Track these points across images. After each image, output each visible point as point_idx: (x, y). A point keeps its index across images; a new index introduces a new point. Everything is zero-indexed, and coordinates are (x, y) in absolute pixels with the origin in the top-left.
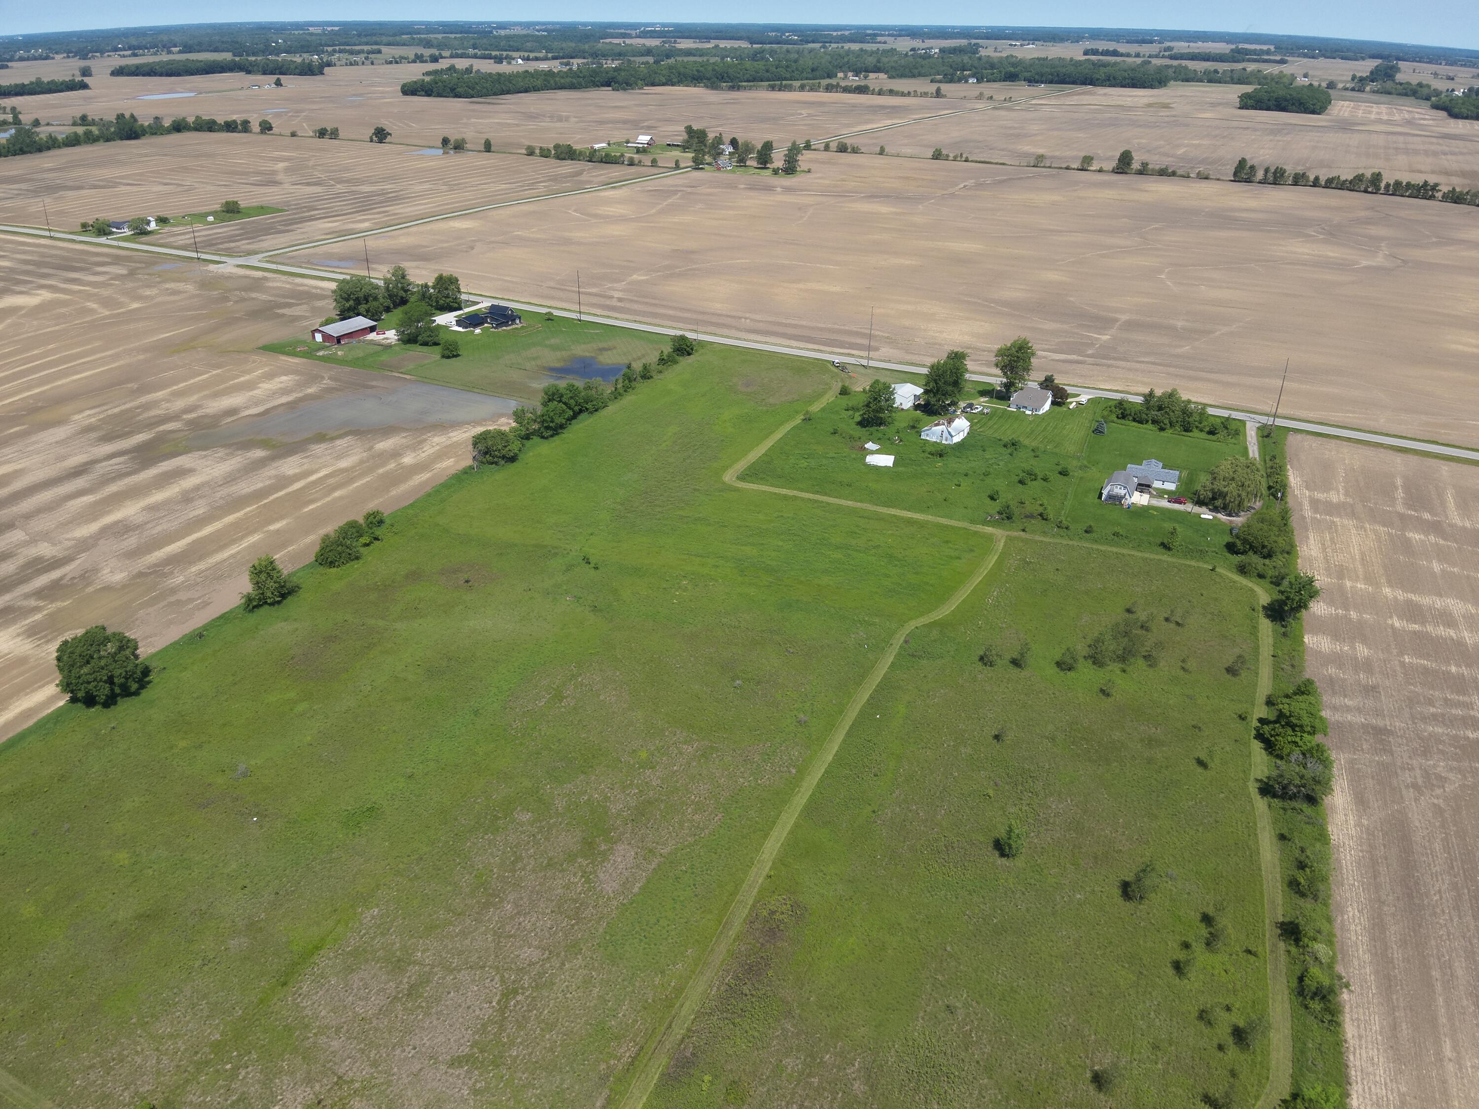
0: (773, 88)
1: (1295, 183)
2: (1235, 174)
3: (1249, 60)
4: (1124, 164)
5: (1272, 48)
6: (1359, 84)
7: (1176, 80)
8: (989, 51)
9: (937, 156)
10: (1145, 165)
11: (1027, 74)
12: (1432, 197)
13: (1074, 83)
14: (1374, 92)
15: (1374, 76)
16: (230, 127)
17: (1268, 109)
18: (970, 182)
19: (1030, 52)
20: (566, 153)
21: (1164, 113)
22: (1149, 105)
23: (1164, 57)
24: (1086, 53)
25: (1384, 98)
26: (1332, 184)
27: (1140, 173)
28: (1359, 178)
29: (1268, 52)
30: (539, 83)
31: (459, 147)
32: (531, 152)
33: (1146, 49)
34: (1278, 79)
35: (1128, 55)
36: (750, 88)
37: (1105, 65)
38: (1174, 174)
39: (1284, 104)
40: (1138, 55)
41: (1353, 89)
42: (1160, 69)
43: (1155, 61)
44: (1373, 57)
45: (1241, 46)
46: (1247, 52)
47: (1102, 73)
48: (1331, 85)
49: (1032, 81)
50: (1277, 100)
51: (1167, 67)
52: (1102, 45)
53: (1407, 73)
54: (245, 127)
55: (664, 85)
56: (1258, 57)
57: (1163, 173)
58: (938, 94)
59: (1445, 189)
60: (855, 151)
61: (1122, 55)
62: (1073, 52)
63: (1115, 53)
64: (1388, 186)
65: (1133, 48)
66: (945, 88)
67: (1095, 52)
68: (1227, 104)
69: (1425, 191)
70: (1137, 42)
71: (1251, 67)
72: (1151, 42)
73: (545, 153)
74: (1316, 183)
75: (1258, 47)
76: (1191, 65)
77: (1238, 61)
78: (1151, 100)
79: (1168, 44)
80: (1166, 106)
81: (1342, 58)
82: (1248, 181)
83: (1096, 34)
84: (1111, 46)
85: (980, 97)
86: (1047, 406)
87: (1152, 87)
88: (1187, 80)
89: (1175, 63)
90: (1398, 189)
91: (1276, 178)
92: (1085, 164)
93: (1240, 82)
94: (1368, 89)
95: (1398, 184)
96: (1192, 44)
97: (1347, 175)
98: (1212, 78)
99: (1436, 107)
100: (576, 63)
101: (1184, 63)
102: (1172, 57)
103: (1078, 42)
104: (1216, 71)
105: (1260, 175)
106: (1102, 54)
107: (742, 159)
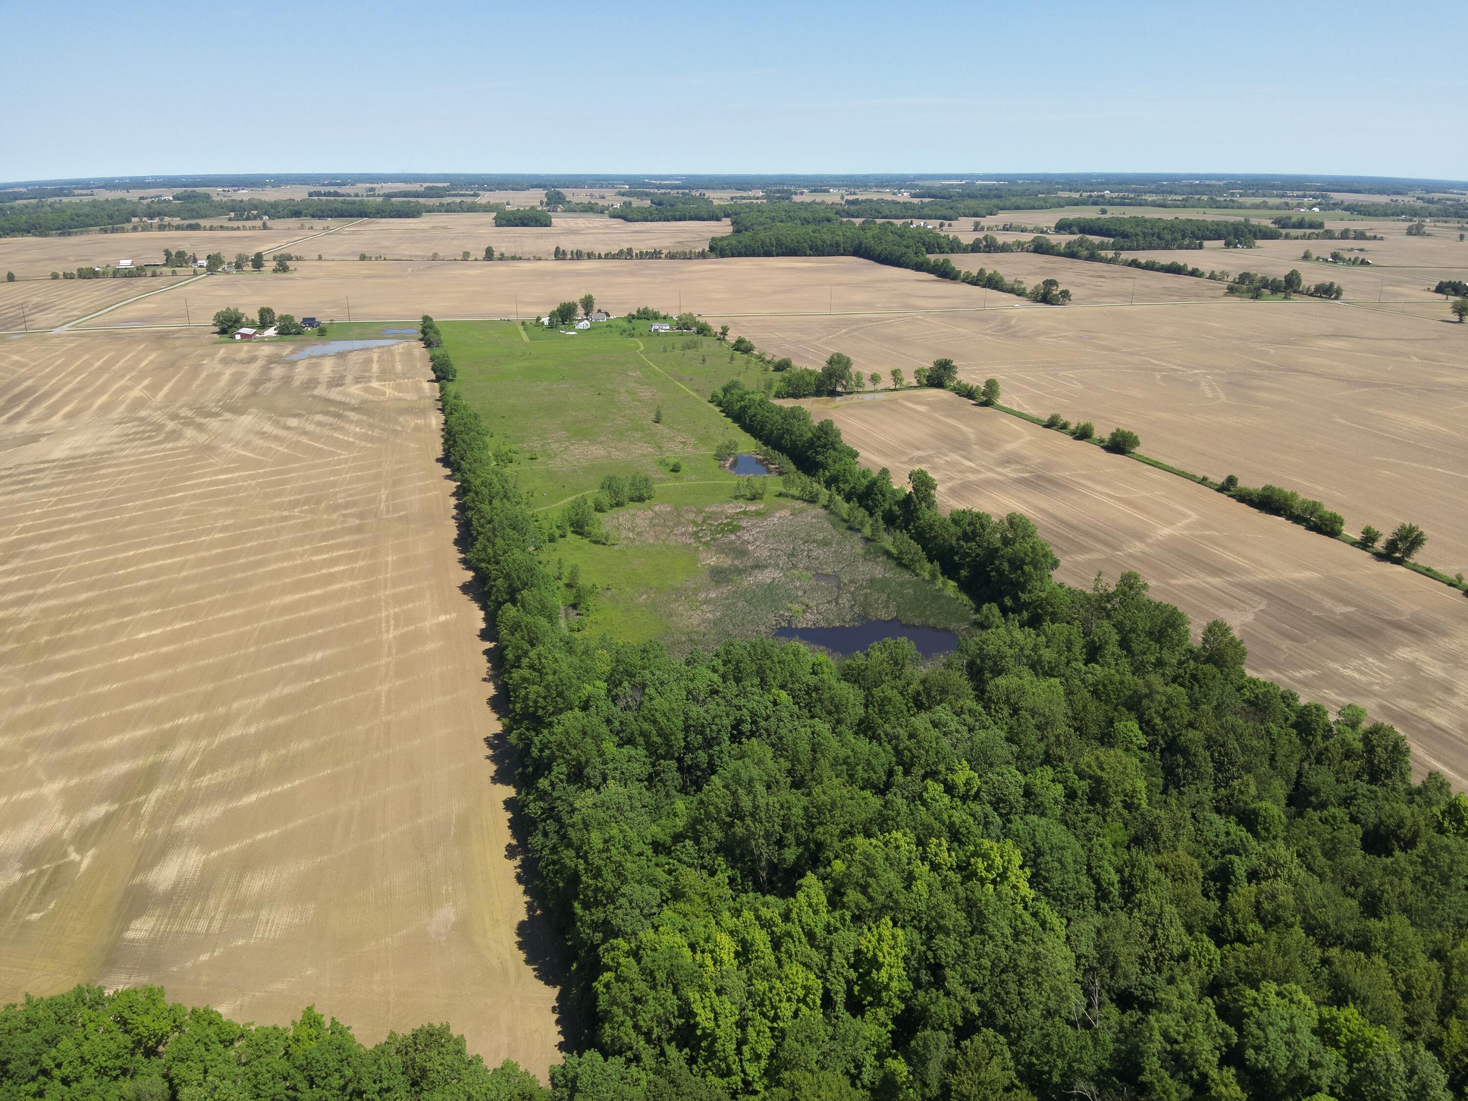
0: (105, 231)
1: (589, 258)
2: (555, 256)
4: (489, 255)
10: (502, 254)
11: (309, 211)
12: (661, 257)
13: (351, 216)
15: (552, 199)
17: (517, 225)
21: (452, 231)
22: (433, 227)
26: (608, 256)
27: (500, 259)
28: (621, 251)
36: (82, 233)
38: (520, 259)
45: (424, 184)
50: (520, 219)
52: (324, 189)
57: (514, 258)
59: (665, 252)
61: (343, 196)
62: (299, 194)
63: (336, 194)
66: (268, 223)
67: (318, 194)
68: (485, 225)
69: (655, 255)
71: (464, 200)
72: (344, 184)
73: (68, 276)
74: (600, 257)
78: (430, 225)
79: (362, 186)
80: (446, 228)
82: (563, 259)
90: (642, 256)
91: (578, 256)
92: (466, 256)
99: (613, 216)
103: (278, 186)
105: (569, 256)
106: (325, 195)
107: (238, 266)
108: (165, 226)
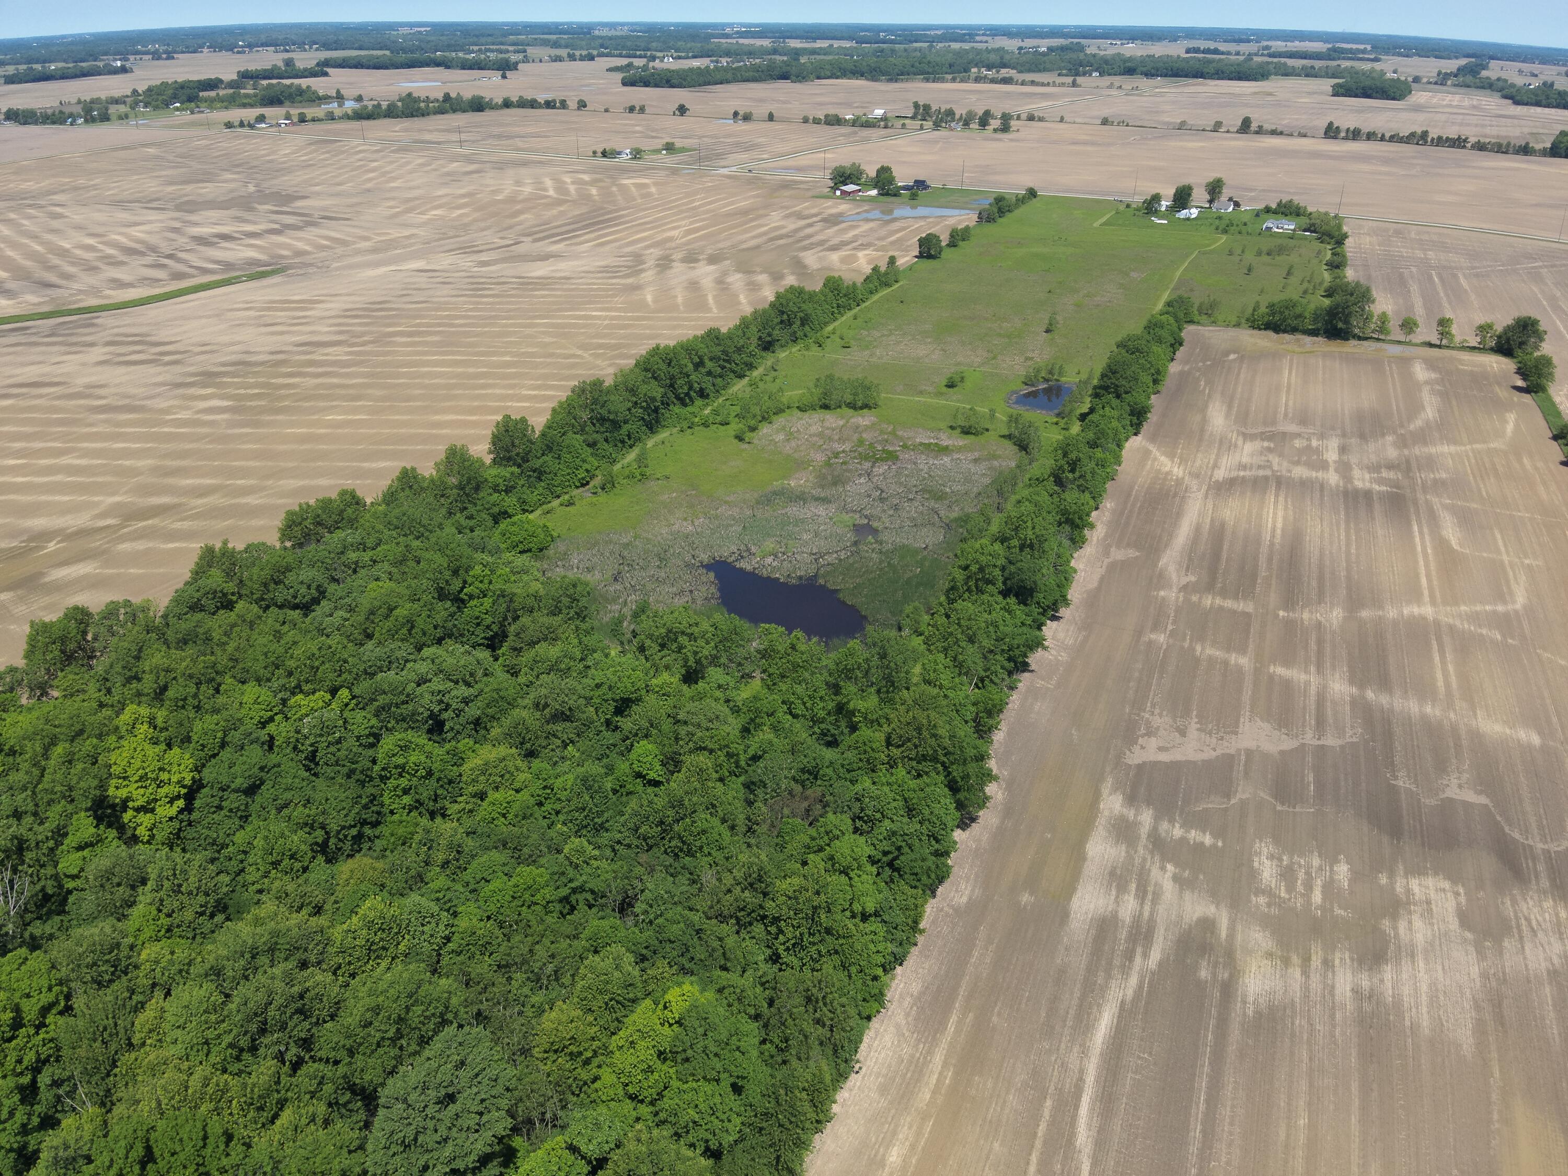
1: (1367, 139)
2: (1325, 133)
3: (1344, 59)
4: (1245, 126)
5: (1369, 47)
6: (1442, 79)
7: (1276, 74)
8: (1093, 48)
9: (1105, 122)
10: (1260, 127)
11: (1144, 69)
12: (1464, 147)
13: (1186, 76)
14: (1455, 85)
15: (1461, 70)
16: (549, 105)
17: (1356, 96)
18: (1137, 137)
19: (1132, 50)
20: (834, 121)
21: (1270, 98)
22: (1255, 93)
23: (1262, 55)
24: (1188, 51)
25: (1463, 90)
26: (1395, 139)
27: (1257, 133)
28: (1413, 134)
29: (1364, 51)
30: (729, 76)
31: (747, 118)
32: (806, 120)
33: (1244, 48)
34: (1369, 75)
35: (1229, 53)
37: (1210, 62)
38: (1281, 133)
39: (1370, 92)
40: (1238, 54)
41: (1436, 83)
42: (1261, 65)
43: (1256, 59)
44: (1468, 56)
45: (1338, 45)
46: (1343, 51)
47: (1211, 69)
48: (1417, 80)
49: (1148, 74)
50: (1363, 88)
51: (1268, 63)
52: (1203, 44)
53: (1494, 71)
54: (564, 105)
55: (828, 78)
56: (1353, 55)
57: (1274, 133)
58: (1074, 84)
59: (1473, 140)
60: (1041, 119)
61: (1223, 53)
62: (1177, 50)
63: (1216, 51)
64: (1433, 139)
65: (1232, 47)
66: (1079, 80)
67: (1196, 50)
68: (1322, 93)
69: (1459, 143)
70: (1235, 41)
71: (1345, 64)
72: (1249, 41)
73: (817, 121)
74: (1382, 139)
75: (1354, 46)
76: (1291, 62)
77: (1334, 59)
78: (1257, 90)
79: (1265, 43)
80: (1270, 94)
81: (1436, 57)
82: (1335, 138)
83: (1191, 33)
84: (1212, 45)
85: (1111, 86)
86: (1231, 209)
87: (1255, 80)
88: (1286, 75)
89: (1275, 60)
90: (1440, 142)
91: (1354, 135)
92: (1217, 127)
93: (1334, 76)
94: (1449, 82)
95: (1440, 138)
96: (1289, 44)
97: (1405, 133)
98: (1310, 73)
99: (1505, 96)
100: (724, 61)
101: (1283, 60)
102: (1270, 56)
103: (1176, 41)
104: (1312, 67)
105: (1343, 134)
106: (1204, 52)
107: (966, 124)
108: (981, 78)
